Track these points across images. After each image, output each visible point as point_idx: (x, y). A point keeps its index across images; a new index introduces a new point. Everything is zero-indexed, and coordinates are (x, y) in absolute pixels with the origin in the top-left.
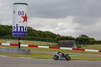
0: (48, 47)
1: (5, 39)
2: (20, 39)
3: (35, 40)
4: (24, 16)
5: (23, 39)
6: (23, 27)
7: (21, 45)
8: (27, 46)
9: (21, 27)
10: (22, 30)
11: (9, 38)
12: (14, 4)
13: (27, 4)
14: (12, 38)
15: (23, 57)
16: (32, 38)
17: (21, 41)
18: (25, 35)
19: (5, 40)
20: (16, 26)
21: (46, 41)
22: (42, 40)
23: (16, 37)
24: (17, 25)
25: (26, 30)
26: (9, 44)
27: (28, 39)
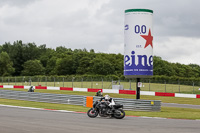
0: (194, 96)
1: (109, 80)
2: (138, 80)
3: (167, 82)
4: (147, 34)
5: (145, 81)
6: (145, 57)
7: (142, 93)
8: (153, 94)
9: (140, 57)
10: (143, 64)
11: (116, 79)
12: (127, 11)
13: (152, 12)
14: (123, 79)
15: (145, 117)
16: (162, 79)
17: (141, 85)
18: (149, 73)
19: (109, 83)
20: (130, 55)
21: (190, 84)
22: (183, 83)
23: (131, 76)
24: (133, 52)
25: (150, 62)
26: (117, 91)
27: (154, 81)
